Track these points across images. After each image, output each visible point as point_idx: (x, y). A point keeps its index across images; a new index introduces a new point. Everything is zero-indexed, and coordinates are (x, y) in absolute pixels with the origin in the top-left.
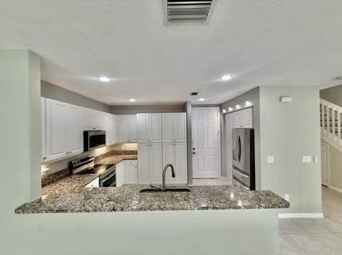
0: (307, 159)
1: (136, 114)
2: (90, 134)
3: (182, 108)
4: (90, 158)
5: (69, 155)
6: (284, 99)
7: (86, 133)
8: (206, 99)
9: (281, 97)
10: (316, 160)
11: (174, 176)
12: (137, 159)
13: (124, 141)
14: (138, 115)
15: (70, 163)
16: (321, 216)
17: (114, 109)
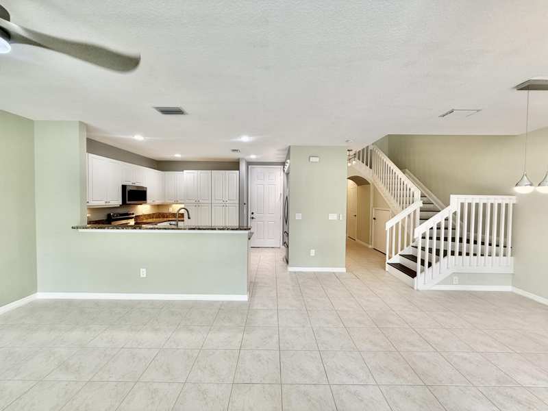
0: (333, 217)
1: (183, 171)
2: (128, 189)
3: (234, 165)
4: (130, 214)
5: (107, 204)
6: (312, 159)
7: (124, 187)
8: (259, 157)
9: (310, 157)
10: (341, 219)
11: (189, 218)
12: (183, 221)
13: (171, 202)
14: (185, 171)
15: (109, 215)
16: (344, 270)
17: (161, 165)
